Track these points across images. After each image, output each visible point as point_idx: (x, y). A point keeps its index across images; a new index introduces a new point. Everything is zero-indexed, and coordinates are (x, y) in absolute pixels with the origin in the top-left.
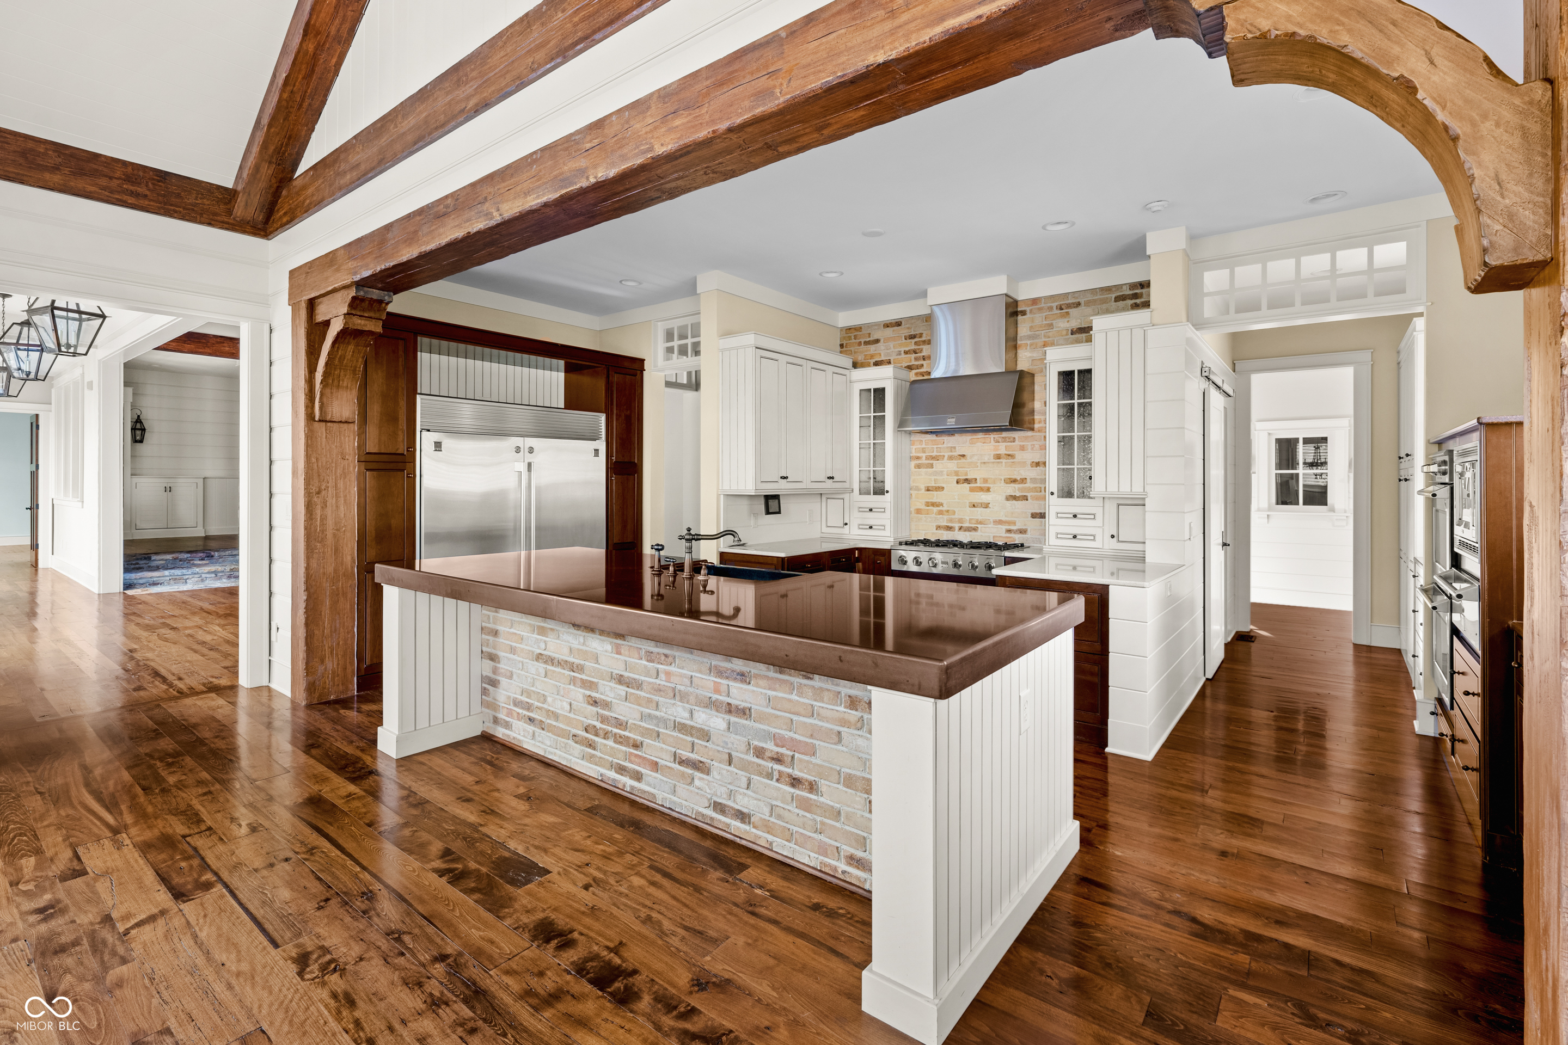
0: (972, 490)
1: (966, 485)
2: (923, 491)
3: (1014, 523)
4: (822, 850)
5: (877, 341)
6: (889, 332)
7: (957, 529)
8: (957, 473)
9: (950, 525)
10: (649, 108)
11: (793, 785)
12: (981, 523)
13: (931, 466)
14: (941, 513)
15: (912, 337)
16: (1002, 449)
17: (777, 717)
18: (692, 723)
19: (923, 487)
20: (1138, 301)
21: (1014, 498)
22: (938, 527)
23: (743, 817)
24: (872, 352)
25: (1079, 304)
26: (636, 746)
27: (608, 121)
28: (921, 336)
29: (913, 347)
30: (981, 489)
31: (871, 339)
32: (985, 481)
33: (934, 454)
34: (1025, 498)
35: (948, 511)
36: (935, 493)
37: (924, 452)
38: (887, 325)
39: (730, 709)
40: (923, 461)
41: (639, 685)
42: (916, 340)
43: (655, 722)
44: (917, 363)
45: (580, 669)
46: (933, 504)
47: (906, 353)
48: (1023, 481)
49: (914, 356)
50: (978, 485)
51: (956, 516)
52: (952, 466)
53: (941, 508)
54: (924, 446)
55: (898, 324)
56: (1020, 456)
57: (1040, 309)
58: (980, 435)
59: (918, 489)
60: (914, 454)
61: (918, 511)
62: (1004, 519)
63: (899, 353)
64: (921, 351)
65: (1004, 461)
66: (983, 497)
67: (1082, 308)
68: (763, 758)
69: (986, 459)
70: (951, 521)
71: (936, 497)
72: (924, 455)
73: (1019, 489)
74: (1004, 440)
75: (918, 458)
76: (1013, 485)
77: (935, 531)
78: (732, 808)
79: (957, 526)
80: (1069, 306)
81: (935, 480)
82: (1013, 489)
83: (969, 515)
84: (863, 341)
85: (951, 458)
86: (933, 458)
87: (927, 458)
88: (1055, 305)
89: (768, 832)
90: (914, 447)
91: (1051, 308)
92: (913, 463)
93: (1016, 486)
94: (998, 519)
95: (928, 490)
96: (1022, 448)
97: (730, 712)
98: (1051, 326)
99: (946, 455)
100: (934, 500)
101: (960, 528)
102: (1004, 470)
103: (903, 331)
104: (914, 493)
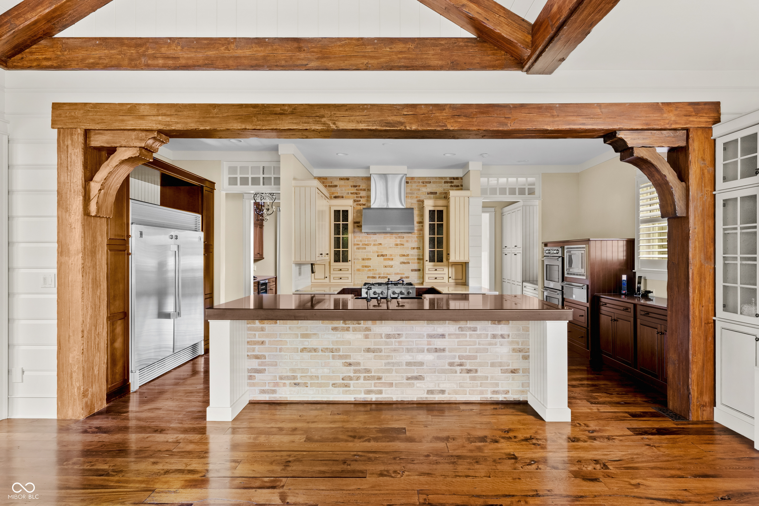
0: (385, 260)
1: (382, 257)
2: (361, 260)
3: (404, 274)
4: (482, 392)
5: (336, 186)
6: (342, 182)
7: (377, 277)
8: (377, 252)
9: (374, 276)
10: (444, 109)
11: (468, 373)
12: (389, 274)
13: (365, 248)
14: (370, 270)
15: (355, 186)
16: (398, 241)
17: (460, 348)
18: (415, 361)
19: (360, 258)
20: (453, 184)
21: (404, 263)
22: (368, 277)
23: (443, 392)
24: (333, 191)
25: (430, 182)
26: (379, 378)
27: (419, 107)
28: (359, 186)
29: (355, 191)
30: (389, 259)
31: (332, 184)
32: (391, 255)
33: (366, 243)
34: (409, 263)
35: (373, 270)
36: (367, 261)
37: (361, 242)
38: (341, 179)
39: (436, 350)
40: (361, 246)
41: (380, 351)
42: (357, 188)
43: (392, 365)
44: (357, 199)
45: (338, 350)
46: (366, 267)
47: (352, 193)
48: (408, 255)
49: (356, 195)
50: (388, 257)
51: (377, 272)
52: (375, 248)
53: (370, 268)
54: (361, 239)
55: (348, 179)
56: (406, 245)
57: (415, 182)
58: (389, 235)
59: (358, 259)
60: (356, 243)
61: (358, 270)
62: (399, 272)
63: (348, 193)
64: (360, 194)
65: (399, 247)
66: (390, 263)
67: (431, 184)
68: (453, 366)
69: (391, 246)
70: (375, 274)
71: (367, 263)
72: (361, 243)
73: (406, 259)
74: (399, 237)
75: (358, 244)
76: (403, 257)
77: (366, 279)
78: (437, 390)
79: (377, 276)
80: (427, 182)
81: (367, 255)
82: (403, 259)
83: (383, 271)
84: (328, 185)
85: (374, 245)
86: (366, 245)
87: (363, 245)
88: (421, 181)
89: (456, 394)
90: (356, 239)
91: (419, 182)
92: (356, 247)
93: (405, 257)
94: (397, 272)
95: (363, 260)
96: (407, 241)
97: (436, 351)
98: (419, 190)
99: (372, 243)
100: (366, 265)
101: (379, 277)
102: (399, 251)
103: (350, 183)
104: (356, 261)
